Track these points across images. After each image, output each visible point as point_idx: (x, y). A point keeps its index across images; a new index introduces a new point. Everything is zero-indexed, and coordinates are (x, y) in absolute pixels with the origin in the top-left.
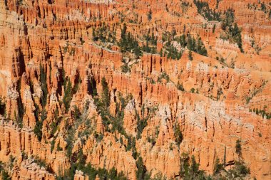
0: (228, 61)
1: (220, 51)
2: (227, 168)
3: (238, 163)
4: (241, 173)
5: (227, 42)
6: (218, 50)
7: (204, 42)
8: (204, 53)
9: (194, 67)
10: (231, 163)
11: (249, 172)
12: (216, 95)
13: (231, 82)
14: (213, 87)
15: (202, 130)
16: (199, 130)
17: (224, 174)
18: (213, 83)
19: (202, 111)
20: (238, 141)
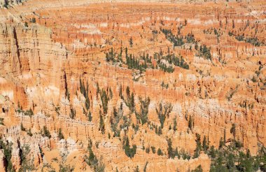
0: (205, 73)
1: (198, 66)
2: (227, 144)
3: (234, 141)
4: (237, 146)
5: (202, 59)
6: (196, 65)
7: (185, 60)
8: (186, 67)
9: (185, 77)
10: (229, 141)
11: (242, 146)
12: (204, 97)
13: (212, 87)
14: (200, 91)
15: (208, 118)
16: (205, 118)
17: (226, 148)
18: (200, 89)
19: (204, 106)
20: (233, 125)
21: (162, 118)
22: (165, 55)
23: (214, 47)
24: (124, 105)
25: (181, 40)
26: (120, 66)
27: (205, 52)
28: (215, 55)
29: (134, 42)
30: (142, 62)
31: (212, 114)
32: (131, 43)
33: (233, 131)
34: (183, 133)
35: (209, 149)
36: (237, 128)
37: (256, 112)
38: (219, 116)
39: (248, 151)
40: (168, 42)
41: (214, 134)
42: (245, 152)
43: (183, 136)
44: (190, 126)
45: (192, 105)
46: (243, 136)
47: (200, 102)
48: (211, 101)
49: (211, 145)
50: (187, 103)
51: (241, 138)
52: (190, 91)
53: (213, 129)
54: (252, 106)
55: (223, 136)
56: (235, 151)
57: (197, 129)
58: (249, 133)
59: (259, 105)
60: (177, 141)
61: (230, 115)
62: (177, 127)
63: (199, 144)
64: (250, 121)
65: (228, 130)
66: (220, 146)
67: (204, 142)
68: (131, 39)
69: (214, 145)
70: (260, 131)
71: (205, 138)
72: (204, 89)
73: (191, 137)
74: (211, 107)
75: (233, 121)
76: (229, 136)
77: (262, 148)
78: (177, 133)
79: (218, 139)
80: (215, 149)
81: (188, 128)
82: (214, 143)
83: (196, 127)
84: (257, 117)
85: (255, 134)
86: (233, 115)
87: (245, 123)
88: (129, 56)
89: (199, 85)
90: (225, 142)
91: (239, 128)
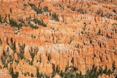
0: (56, 29)
1: (52, 25)
3: (73, 67)
4: (75, 70)
5: (54, 21)
6: (50, 24)
7: (44, 22)
8: (45, 26)
9: (44, 32)
10: (71, 67)
11: (77, 69)
12: (55, 43)
13: (60, 37)
14: (53, 39)
15: (59, 55)
16: (58, 55)
17: (69, 71)
18: (54, 38)
19: (56, 48)
20: (73, 58)
21: (33, 56)
22: (32, 19)
23: (60, 14)
24: (10, 48)
25: (40, 10)
26: (6, 25)
27: (55, 17)
28: (61, 19)
29: (13, 11)
30: (19, 23)
31: (61, 52)
32: (11, 12)
33: (72, 61)
34: (45, 64)
35: (60, 72)
36: (75, 60)
37: (84, 50)
38: (65, 53)
39: (81, 72)
40: (33, 11)
41: (62, 64)
42: (79, 73)
43: (45, 65)
44: (49, 59)
45: (50, 48)
46: (78, 64)
47: (54, 45)
48: (60, 45)
49: (61, 70)
50: (47, 46)
51: (77, 65)
52: (48, 40)
53: (62, 61)
54: (82, 47)
55: (67, 65)
56: (74, 72)
57: (53, 61)
58: (81, 62)
59: (86, 46)
60: (42, 68)
61: (70, 52)
62: (41, 61)
63: (54, 70)
64: (81, 55)
65: (70, 61)
66: (66, 70)
67: (57, 68)
68: (11, 9)
69: (63, 70)
70: (87, 61)
71: (57, 66)
72: (55, 38)
73: (50, 66)
74: (61, 48)
75: (72, 56)
76: (70, 64)
77: (88, 70)
78: (42, 64)
79: (65, 66)
80: (63, 72)
81: (47, 60)
82: (62, 69)
83: (52, 60)
84: (85, 53)
85: (84, 63)
86: (72, 53)
87: (78, 56)
88: (11, 19)
89: (53, 36)
90: (68, 68)
91: (76, 60)
